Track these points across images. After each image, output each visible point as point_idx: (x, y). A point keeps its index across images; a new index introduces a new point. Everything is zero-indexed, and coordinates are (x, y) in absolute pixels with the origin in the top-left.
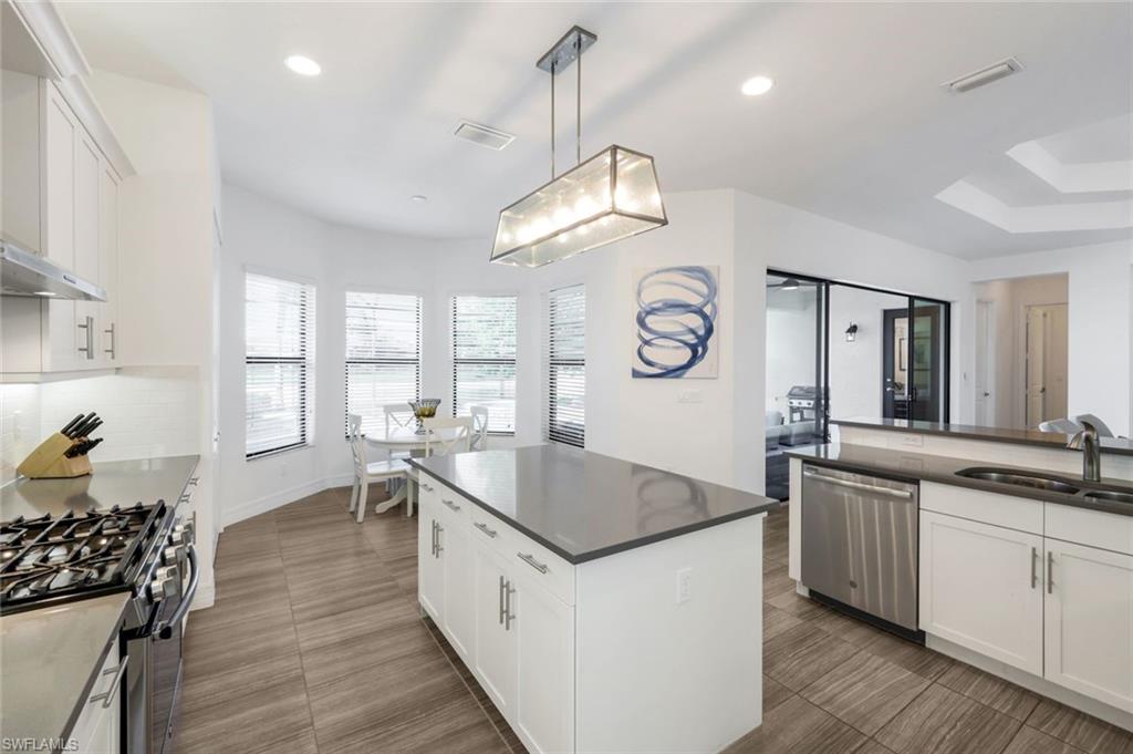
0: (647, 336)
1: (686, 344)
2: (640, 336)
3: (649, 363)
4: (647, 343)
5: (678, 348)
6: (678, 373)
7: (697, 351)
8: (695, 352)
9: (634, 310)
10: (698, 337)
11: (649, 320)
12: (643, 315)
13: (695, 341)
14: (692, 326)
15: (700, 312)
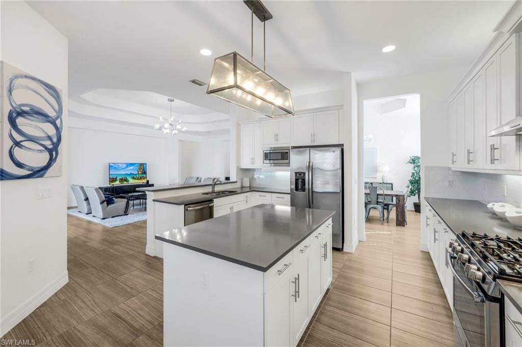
0: (18, 138)
1: (46, 148)
2: (11, 136)
3: (19, 165)
4: (17, 144)
5: (41, 151)
6: (42, 172)
7: (53, 154)
8: (51, 155)
9: (7, 108)
10: (53, 143)
11: (20, 121)
12: (14, 115)
13: (51, 147)
14: (50, 134)
15: (53, 123)
